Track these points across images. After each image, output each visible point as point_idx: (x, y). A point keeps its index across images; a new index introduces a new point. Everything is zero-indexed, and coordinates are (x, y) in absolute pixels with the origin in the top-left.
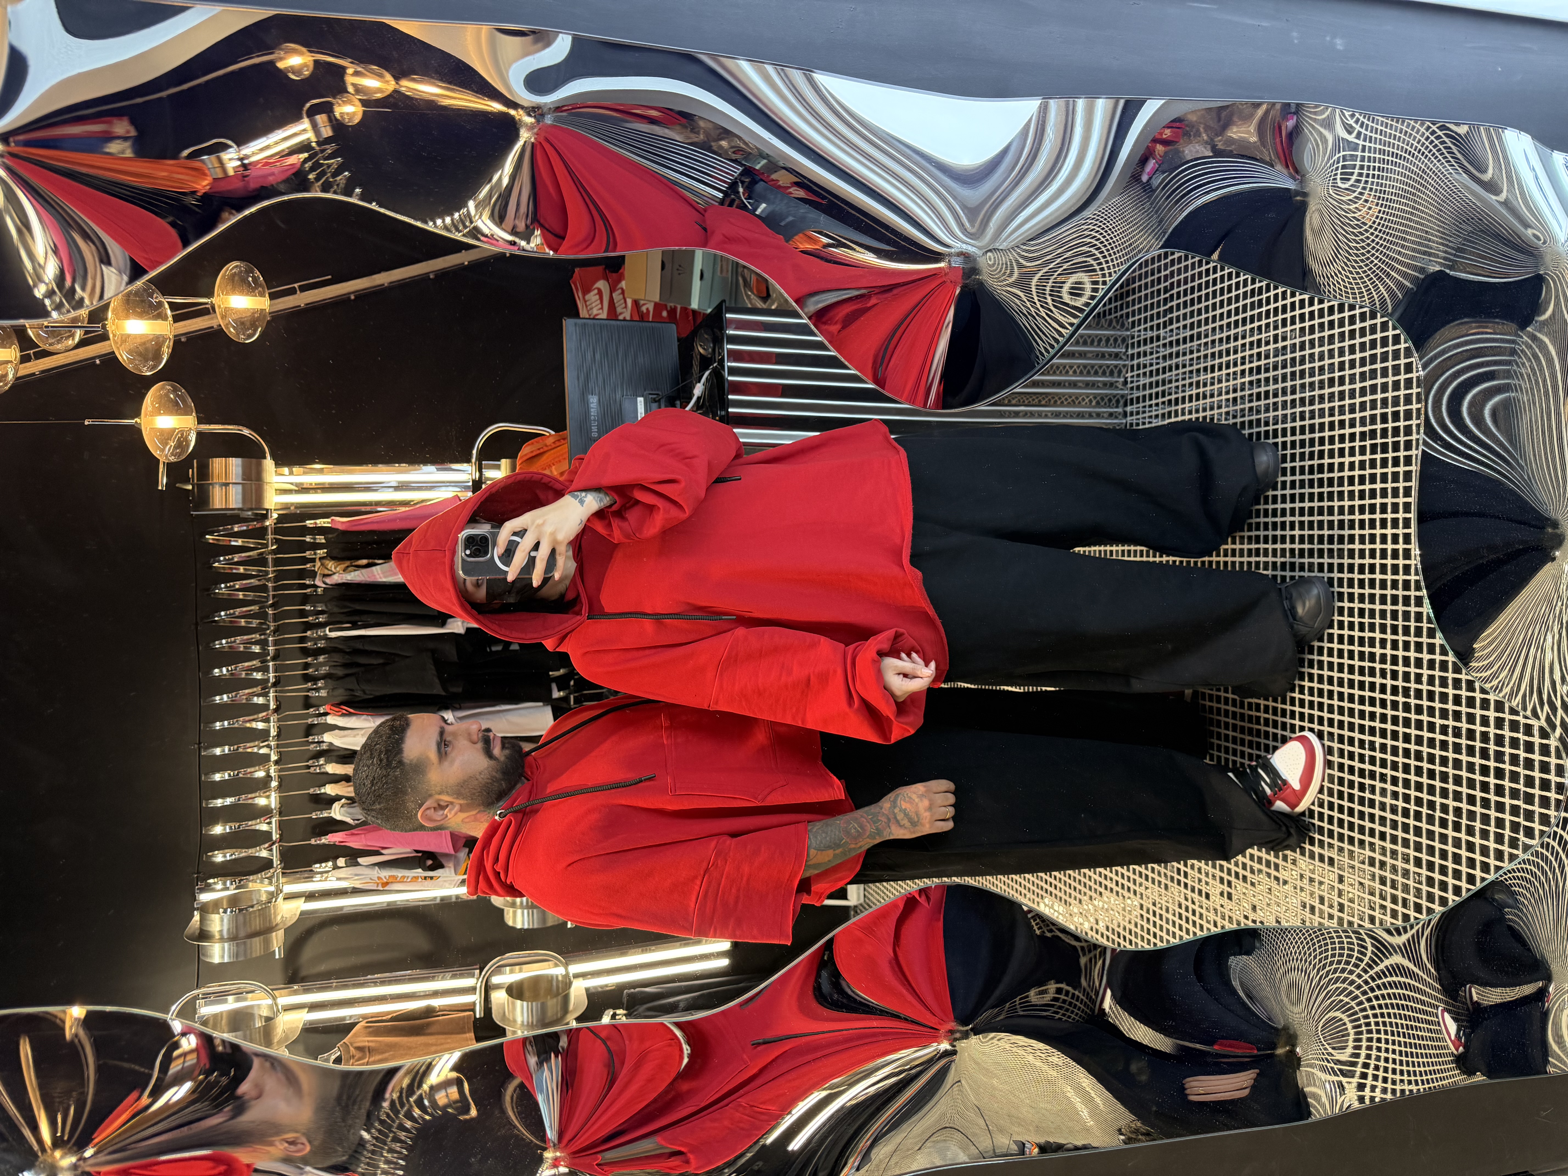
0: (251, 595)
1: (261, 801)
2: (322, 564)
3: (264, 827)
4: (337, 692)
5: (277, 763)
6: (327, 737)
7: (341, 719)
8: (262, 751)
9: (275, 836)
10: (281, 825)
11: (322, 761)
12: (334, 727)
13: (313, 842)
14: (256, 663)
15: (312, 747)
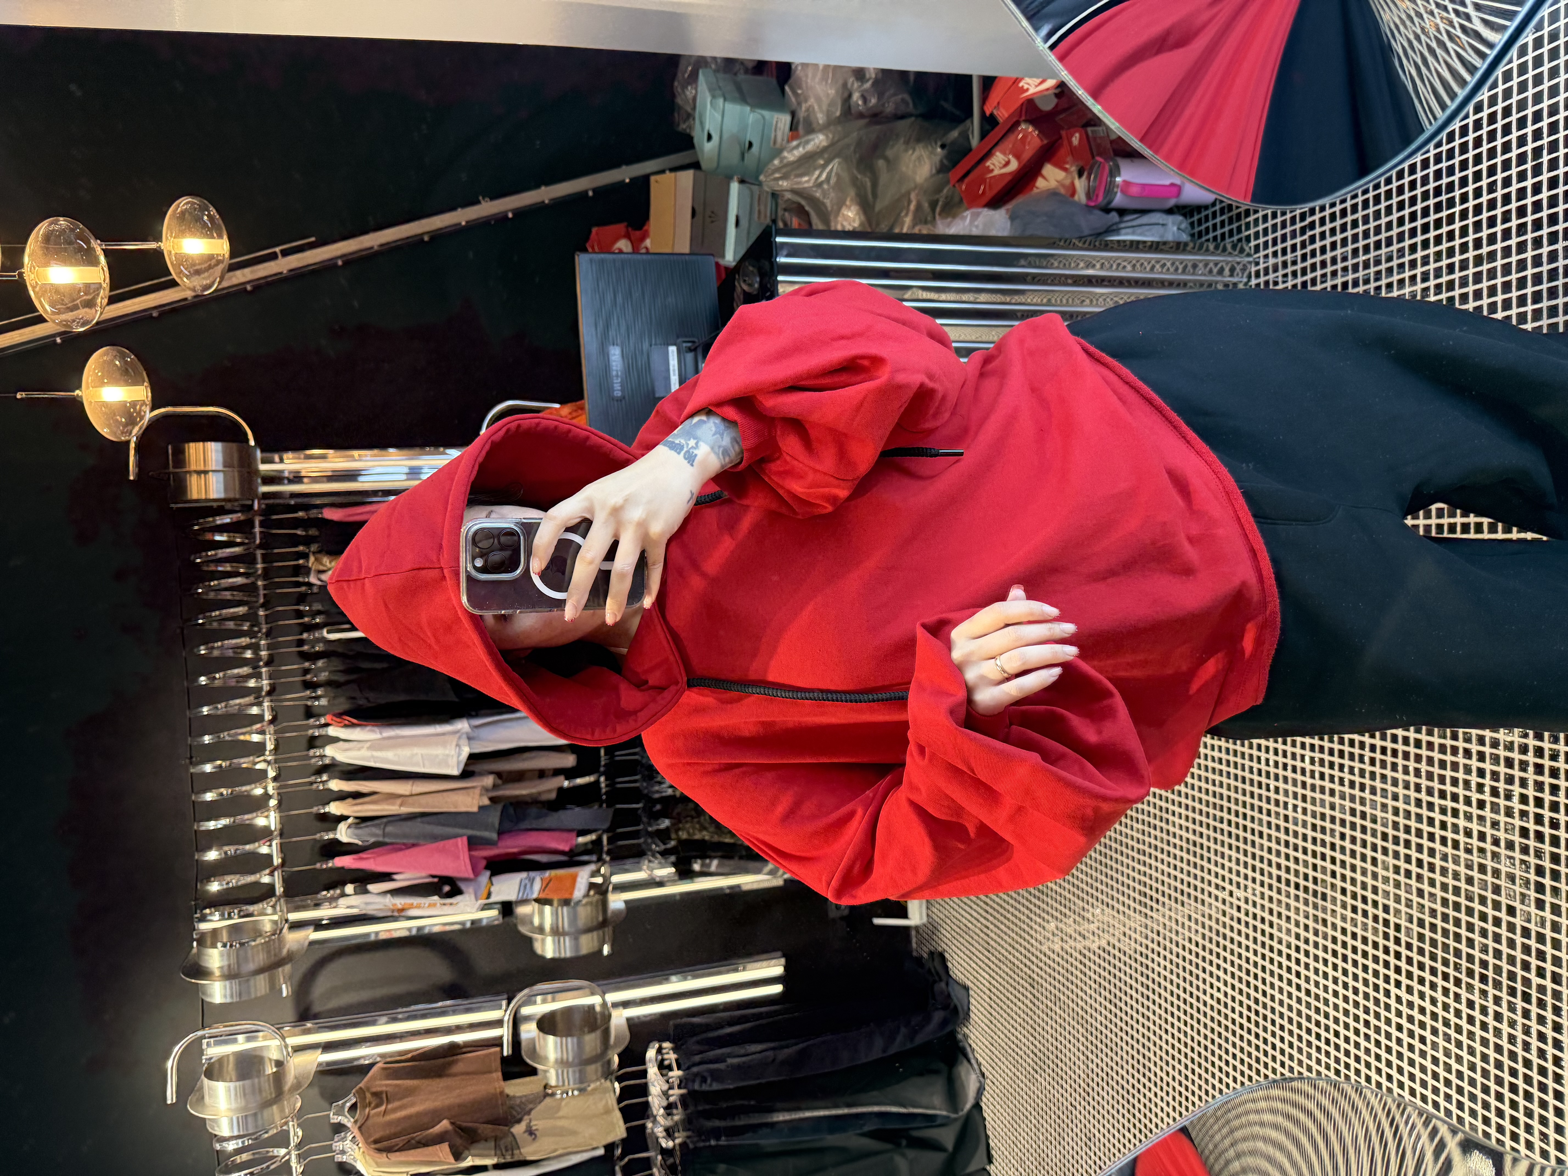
0: (238, 596)
1: (260, 821)
2: (316, 559)
3: (264, 850)
4: (337, 701)
5: (275, 779)
6: (330, 751)
7: (343, 730)
8: (258, 767)
9: (277, 861)
10: (282, 848)
11: (325, 777)
12: (336, 740)
13: (318, 866)
14: (245, 670)
15: (313, 761)
